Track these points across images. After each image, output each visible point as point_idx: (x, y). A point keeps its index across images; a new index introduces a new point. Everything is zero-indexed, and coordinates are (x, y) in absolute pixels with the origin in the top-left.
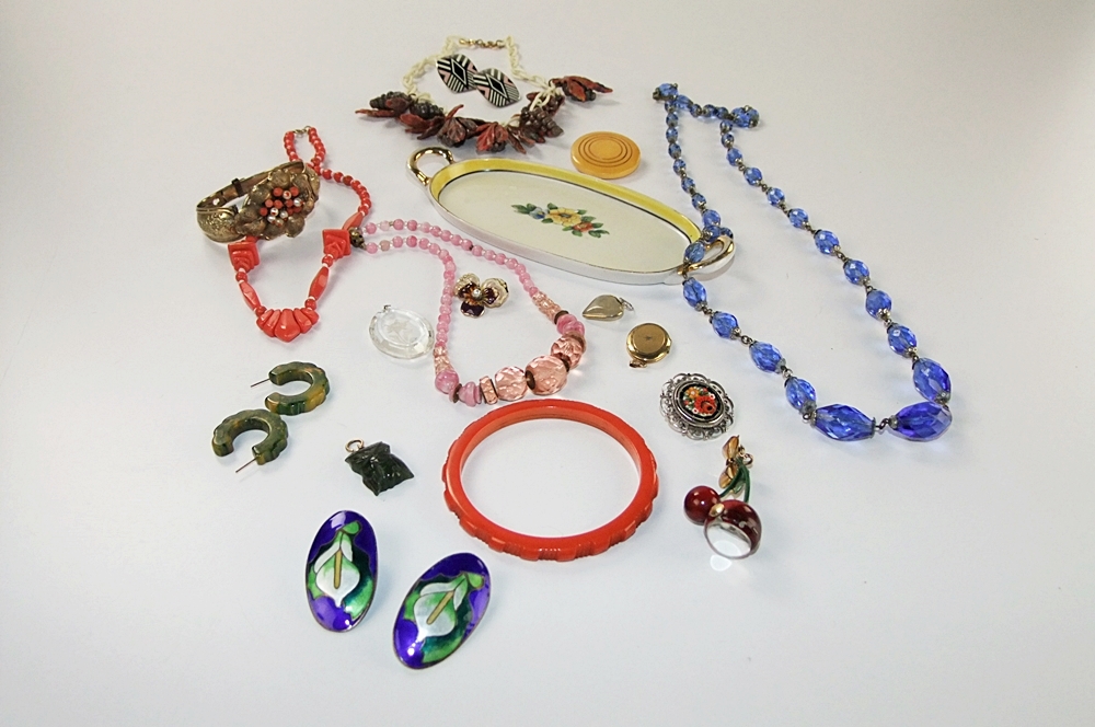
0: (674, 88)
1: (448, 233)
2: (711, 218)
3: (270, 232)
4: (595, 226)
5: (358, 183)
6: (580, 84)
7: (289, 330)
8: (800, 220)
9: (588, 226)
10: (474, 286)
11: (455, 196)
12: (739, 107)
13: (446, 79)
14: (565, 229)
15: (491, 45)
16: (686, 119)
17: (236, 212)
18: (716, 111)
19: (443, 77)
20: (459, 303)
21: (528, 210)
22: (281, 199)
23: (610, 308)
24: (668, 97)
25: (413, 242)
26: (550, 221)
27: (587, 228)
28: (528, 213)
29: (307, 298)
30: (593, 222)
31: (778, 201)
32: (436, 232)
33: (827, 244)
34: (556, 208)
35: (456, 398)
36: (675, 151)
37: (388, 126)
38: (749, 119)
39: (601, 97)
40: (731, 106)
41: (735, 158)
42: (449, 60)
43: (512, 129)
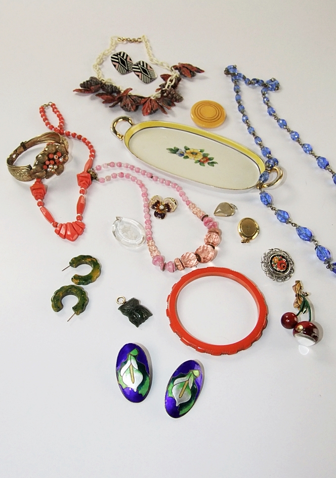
0: (235, 68)
1: (139, 169)
2: (267, 152)
3: (49, 175)
4: (210, 159)
5: (85, 139)
6: (187, 69)
7: (72, 235)
8: (309, 150)
9: (206, 160)
10: (158, 202)
11: (137, 143)
12: (269, 79)
13: (117, 67)
14: (196, 162)
15: (135, 41)
16: (243, 85)
17: (31, 169)
18: (258, 81)
19: (115, 66)
20: (153, 212)
21: (175, 151)
22: (53, 159)
23: (227, 209)
24: (231, 72)
25: (122, 175)
26: (187, 157)
27: (206, 161)
28: (175, 153)
29: (77, 215)
30: (209, 157)
31: (296, 138)
32: (132, 168)
34: (189, 149)
35: (164, 269)
36: (242, 110)
37: (92, 99)
38: (275, 86)
39: (199, 74)
40: (266, 79)
41: (272, 112)
42: (117, 56)
43: (158, 99)
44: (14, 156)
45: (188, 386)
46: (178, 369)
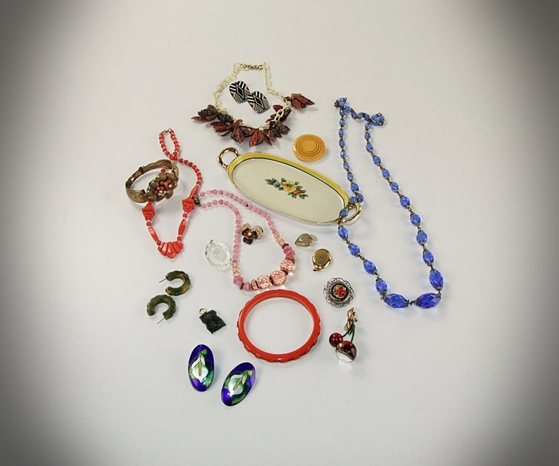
0: (345, 100)
1: (237, 197)
2: (355, 188)
3: (159, 199)
4: (302, 192)
5: (195, 166)
6: (299, 101)
7: (172, 253)
8: (395, 187)
9: (299, 192)
10: (248, 229)
11: (240, 172)
12: (375, 114)
13: (234, 96)
14: (289, 194)
15: (256, 68)
16: (350, 120)
17: (144, 193)
18: (364, 115)
19: (232, 95)
20: (242, 238)
21: (272, 182)
22: (164, 186)
23: (306, 240)
24: (341, 105)
25: (221, 202)
26: (282, 189)
28: (272, 184)
29: (178, 236)
30: (301, 190)
31: (386, 175)
32: (232, 196)
33: (405, 203)
34: (285, 181)
35: (242, 288)
36: (342, 144)
37: (207, 127)
38: (378, 121)
39: (309, 107)
40: (371, 113)
41: (370, 148)
42: (235, 85)
43: (266, 131)
44: (132, 179)
45: (241, 382)
46: (236, 368)
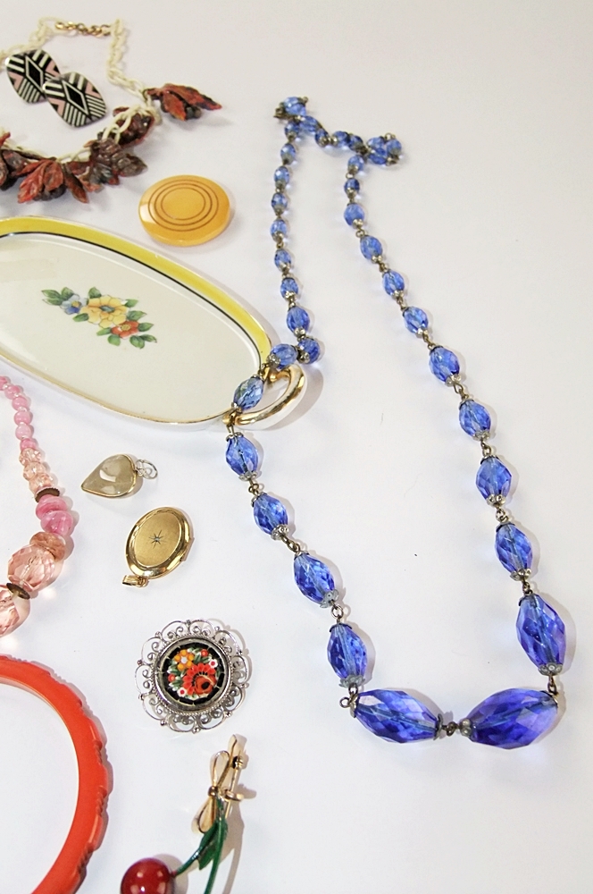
0: (302, 103)
2: (299, 320)
4: (142, 328)
6: (181, 99)
8: (417, 322)
9: (134, 329)
12: (377, 136)
13: (17, 84)
14: (100, 334)
15: (94, 31)
16: (309, 148)
18: (348, 139)
19: (13, 81)
21: (60, 298)
24: (294, 118)
26: (85, 317)
27: (130, 331)
28: (59, 303)
30: (140, 321)
31: (396, 287)
33: (447, 368)
34: (100, 296)
36: (279, 205)
38: (387, 152)
39: (206, 114)
40: (368, 133)
41: (354, 217)
42: (23, 58)
43: (77, 165)
